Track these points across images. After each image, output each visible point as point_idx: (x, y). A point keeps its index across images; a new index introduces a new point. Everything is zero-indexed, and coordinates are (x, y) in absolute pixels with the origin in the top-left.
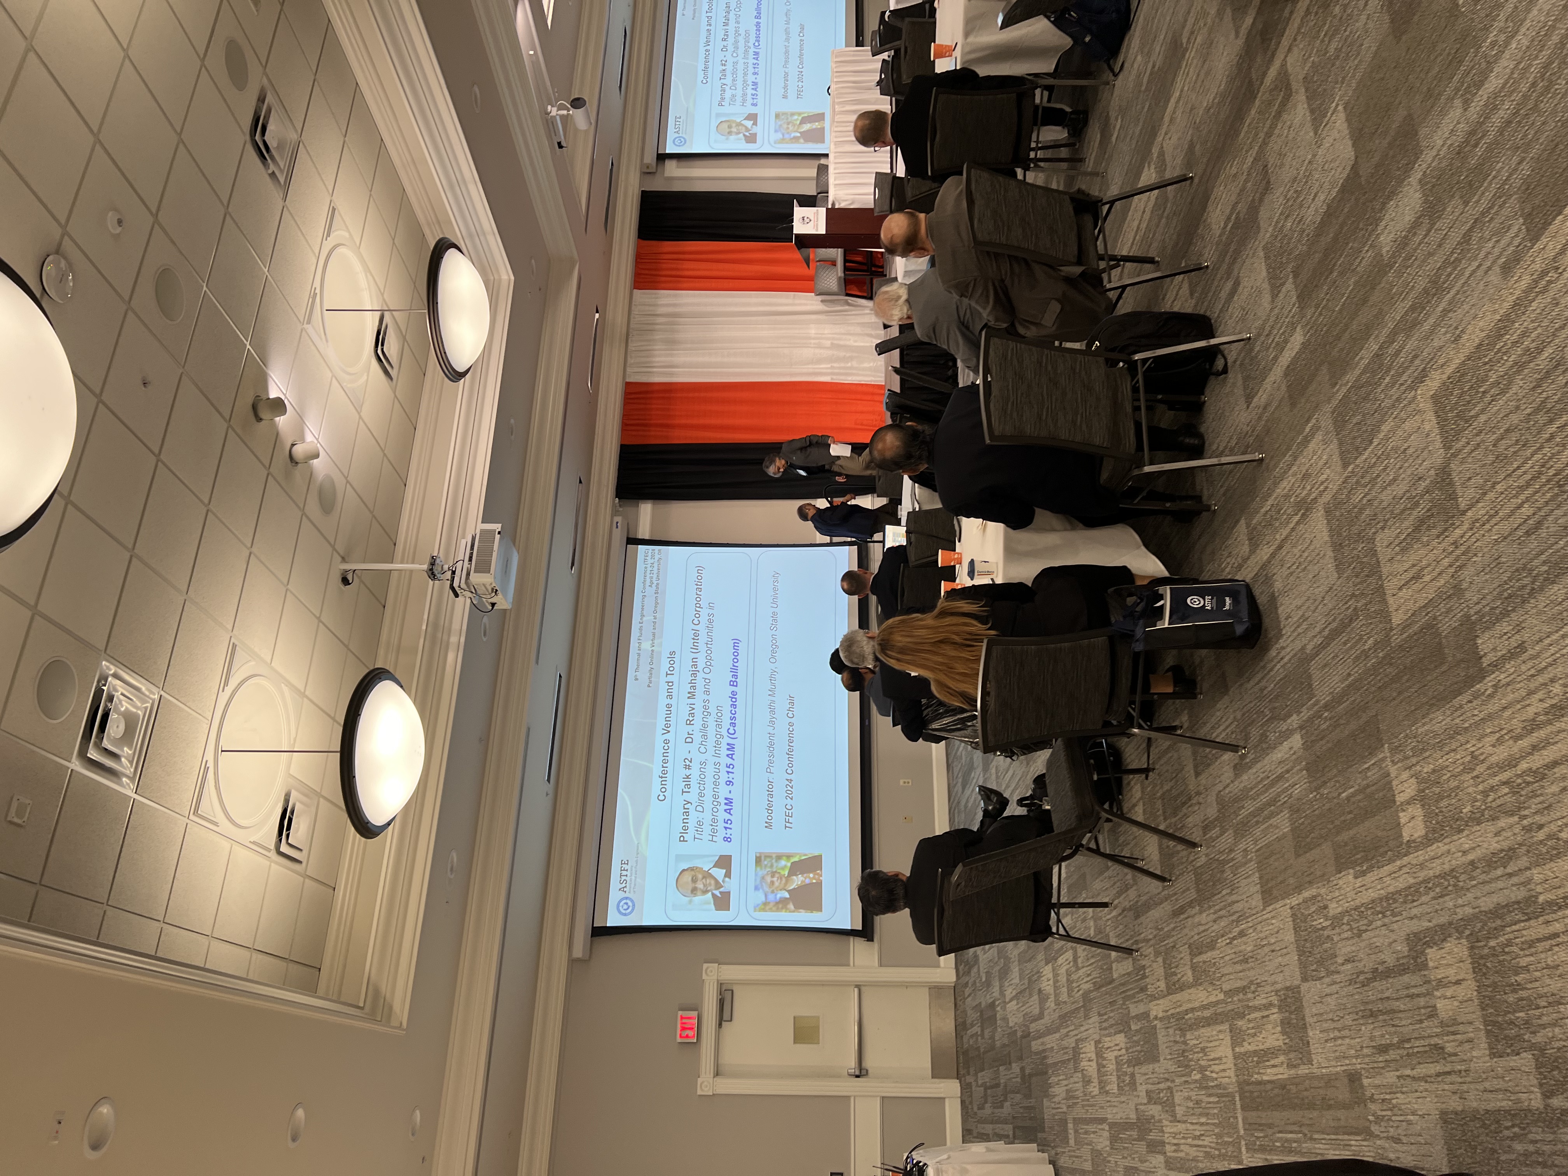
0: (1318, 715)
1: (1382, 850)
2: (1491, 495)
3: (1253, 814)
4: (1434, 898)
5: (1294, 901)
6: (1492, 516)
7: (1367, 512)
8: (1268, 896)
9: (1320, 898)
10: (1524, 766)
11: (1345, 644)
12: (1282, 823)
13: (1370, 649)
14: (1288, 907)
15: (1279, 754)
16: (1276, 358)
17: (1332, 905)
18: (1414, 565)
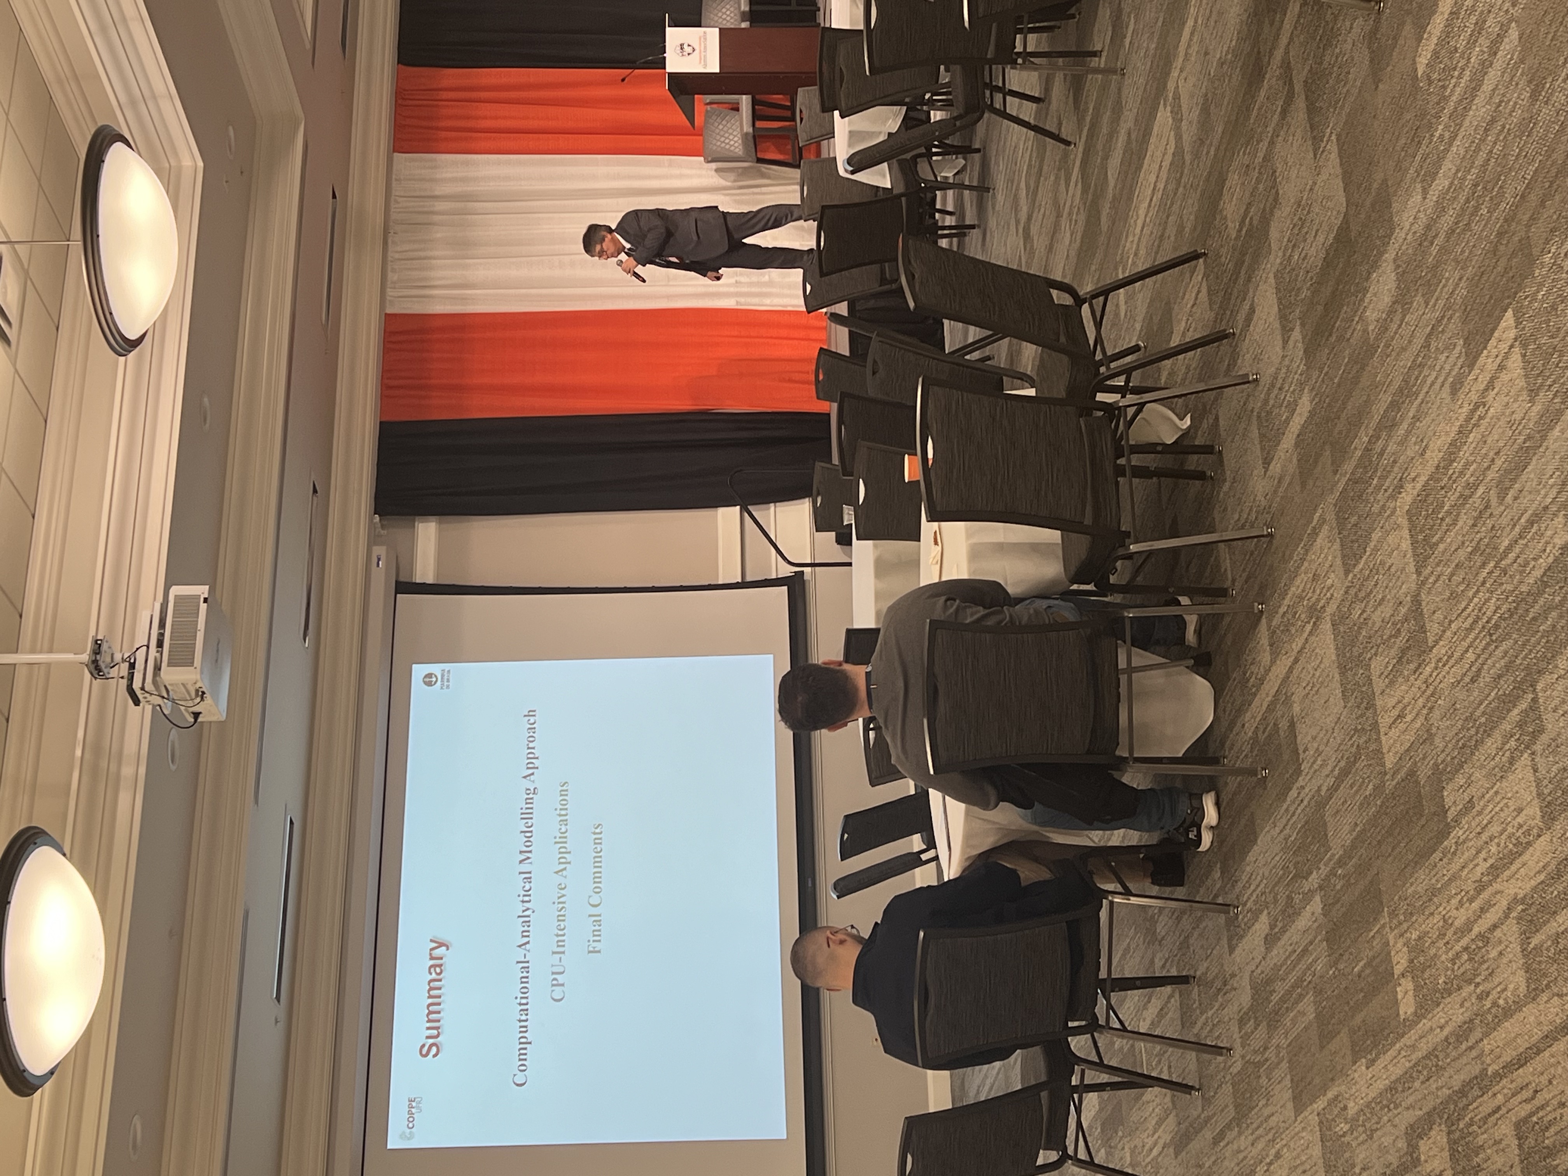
0: (1333, 873)
1: (1385, 1034)
2: (1448, 634)
3: (1283, 1000)
4: (1423, 1083)
5: (1320, 1104)
6: (1450, 657)
7: (1364, 633)
8: (1300, 1102)
9: (1340, 1098)
10: (1476, 930)
11: (1351, 787)
12: (1308, 1007)
13: (1370, 795)
14: (1315, 1113)
15: (1303, 922)
16: (1287, 421)
17: (1351, 1104)
18: (1399, 702)
